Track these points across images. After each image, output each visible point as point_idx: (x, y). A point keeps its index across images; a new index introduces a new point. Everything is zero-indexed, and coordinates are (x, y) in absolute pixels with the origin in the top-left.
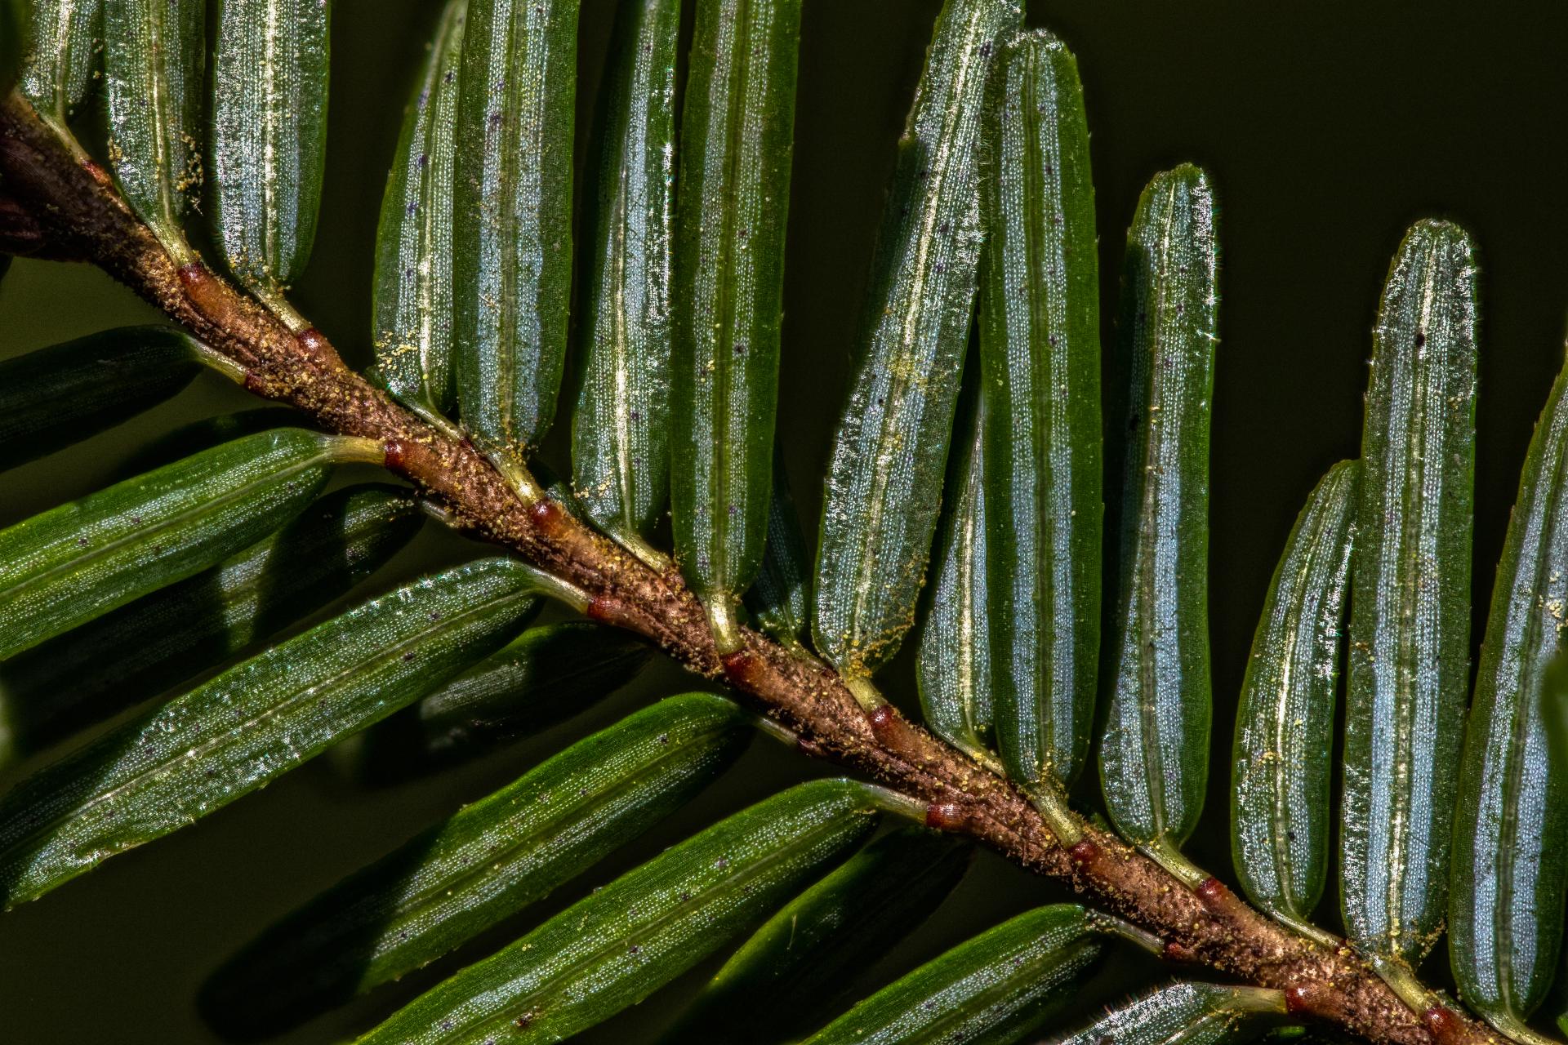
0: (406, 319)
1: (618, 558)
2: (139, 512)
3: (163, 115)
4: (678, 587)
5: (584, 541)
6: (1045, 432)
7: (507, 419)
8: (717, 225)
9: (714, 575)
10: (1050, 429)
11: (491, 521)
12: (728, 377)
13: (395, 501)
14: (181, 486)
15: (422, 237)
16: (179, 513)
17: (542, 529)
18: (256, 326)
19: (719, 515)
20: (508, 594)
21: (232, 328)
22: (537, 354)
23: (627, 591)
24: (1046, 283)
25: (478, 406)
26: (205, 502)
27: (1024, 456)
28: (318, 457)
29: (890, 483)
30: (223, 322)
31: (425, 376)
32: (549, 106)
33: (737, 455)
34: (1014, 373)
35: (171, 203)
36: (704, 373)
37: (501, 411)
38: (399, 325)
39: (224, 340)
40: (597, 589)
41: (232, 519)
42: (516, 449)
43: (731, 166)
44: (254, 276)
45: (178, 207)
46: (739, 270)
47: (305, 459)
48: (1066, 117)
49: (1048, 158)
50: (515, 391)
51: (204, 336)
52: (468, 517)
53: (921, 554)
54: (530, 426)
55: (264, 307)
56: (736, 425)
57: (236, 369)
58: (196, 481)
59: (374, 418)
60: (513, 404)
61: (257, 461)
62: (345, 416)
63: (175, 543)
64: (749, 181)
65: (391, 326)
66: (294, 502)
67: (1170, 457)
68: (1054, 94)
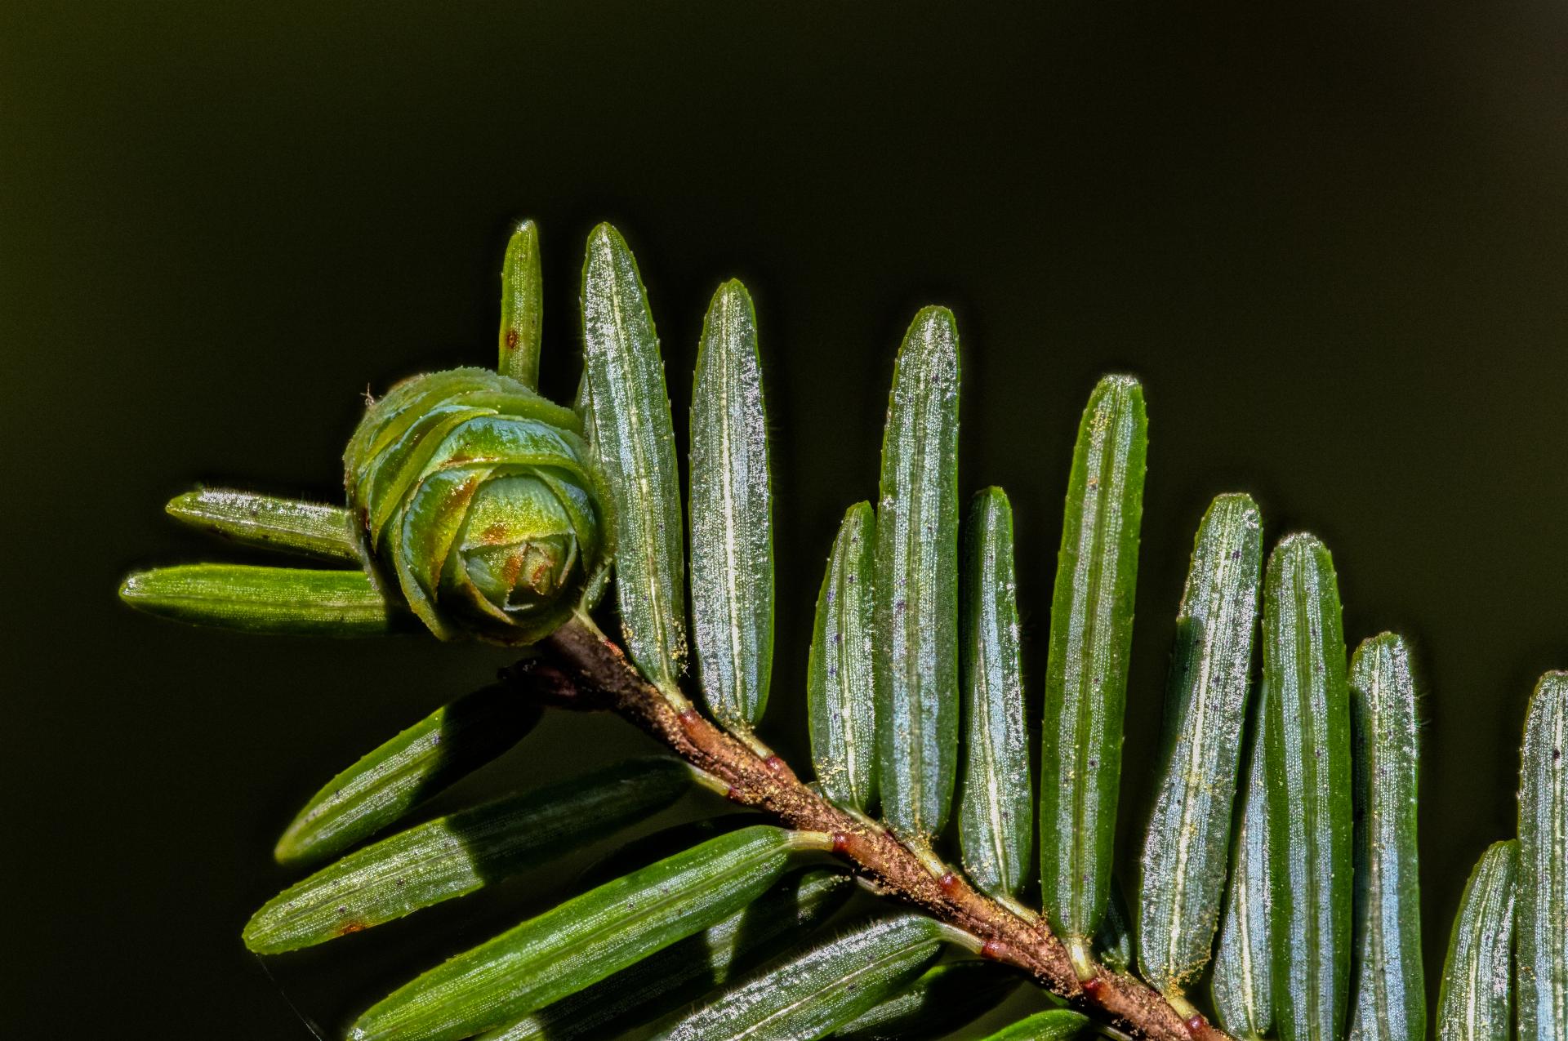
0: (837, 748)
1: (1002, 914)
2: (666, 885)
3: (659, 607)
4: (1047, 934)
5: (977, 902)
6: (1313, 818)
7: (918, 816)
8: (1078, 675)
9: (1073, 924)
10: (1316, 816)
11: (909, 888)
12: (1084, 784)
13: (837, 877)
14: (693, 866)
15: (842, 691)
16: (694, 886)
17: (948, 893)
18: (735, 754)
19: (1077, 882)
20: (923, 941)
21: (719, 756)
22: (936, 771)
23: (1010, 937)
24: (1312, 713)
25: (897, 808)
26: (710, 878)
27: (1298, 835)
28: (784, 846)
29: (1189, 859)
30: (712, 751)
31: (854, 789)
32: (939, 596)
33: (1090, 839)
34: (1290, 776)
35: (669, 668)
36: (1066, 781)
37: (913, 811)
38: (831, 753)
39: (712, 764)
40: (988, 937)
41: (728, 890)
42: (925, 838)
43: (1089, 632)
44: (731, 719)
45: (674, 672)
46: (1093, 707)
47: (775, 847)
48: (1325, 594)
49: (1313, 624)
50: (922, 797)
51: (696, 762)
52: (892, 887)
53: (1214, 908)
54: (934, 823)
55: (739, 741)
56: (1089, 818)
57: (721, 786)
58: (703, 863)
59: (823, 818)
60: (922, 806)
61: (743, 848)
62: (802, 816)
63: (691, 907)
64: (1102, 643)
65: (826, 753)
66: (768, 878)
67: (1389, 838)
68: (1316, 579)
